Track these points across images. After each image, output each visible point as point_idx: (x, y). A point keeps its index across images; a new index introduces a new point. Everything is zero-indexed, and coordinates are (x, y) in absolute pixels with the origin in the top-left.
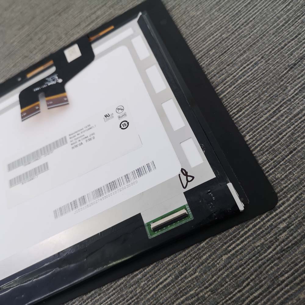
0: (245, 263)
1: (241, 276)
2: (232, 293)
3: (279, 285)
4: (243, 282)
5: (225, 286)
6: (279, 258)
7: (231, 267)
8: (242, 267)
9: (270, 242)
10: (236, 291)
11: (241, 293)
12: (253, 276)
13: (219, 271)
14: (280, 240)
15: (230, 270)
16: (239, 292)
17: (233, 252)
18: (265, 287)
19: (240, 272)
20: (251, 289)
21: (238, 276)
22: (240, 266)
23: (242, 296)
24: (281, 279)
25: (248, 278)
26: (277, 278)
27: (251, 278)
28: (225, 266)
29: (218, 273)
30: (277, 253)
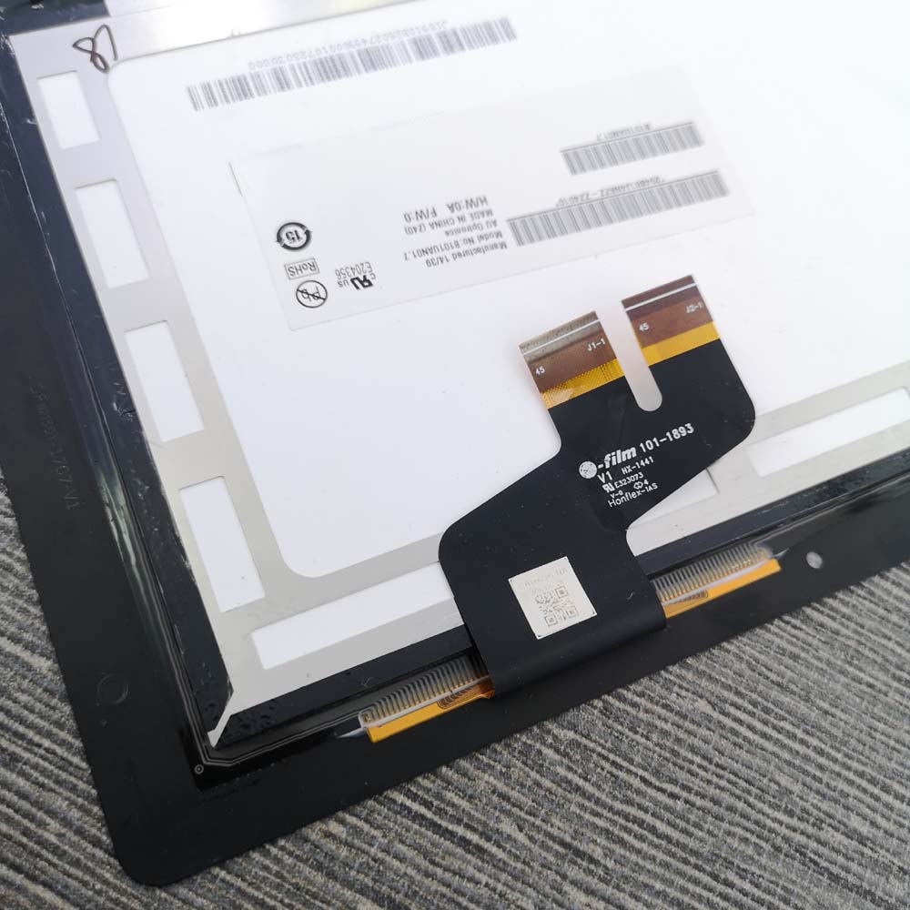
0: (718, 765)
1: (682, 768)
2: (631, 761)
3: (715, 877)
4: (674, 781)
5: (638, 737)
6: (778, 849)
7: (690, 733)
8: (705, 763)
9: (804, 810)
10: (640, 772)
11: (643, 787)
12: (699, 802)
13: (665, 706)
14: (822, 835)
15: (681, 735)
16: (643, 780)
17: (728, 722)
18: (692, 843)
19: (692, 762)
20: (667, 808)
21: (680, 762)
22: (704, 757)
23: (638, 792)
24: (732, 877)
25: (689, 790)
26: (729, 864)
27: (692, 798)
28: (685, 717)
29: (657, 704)
30: (786, 839)
